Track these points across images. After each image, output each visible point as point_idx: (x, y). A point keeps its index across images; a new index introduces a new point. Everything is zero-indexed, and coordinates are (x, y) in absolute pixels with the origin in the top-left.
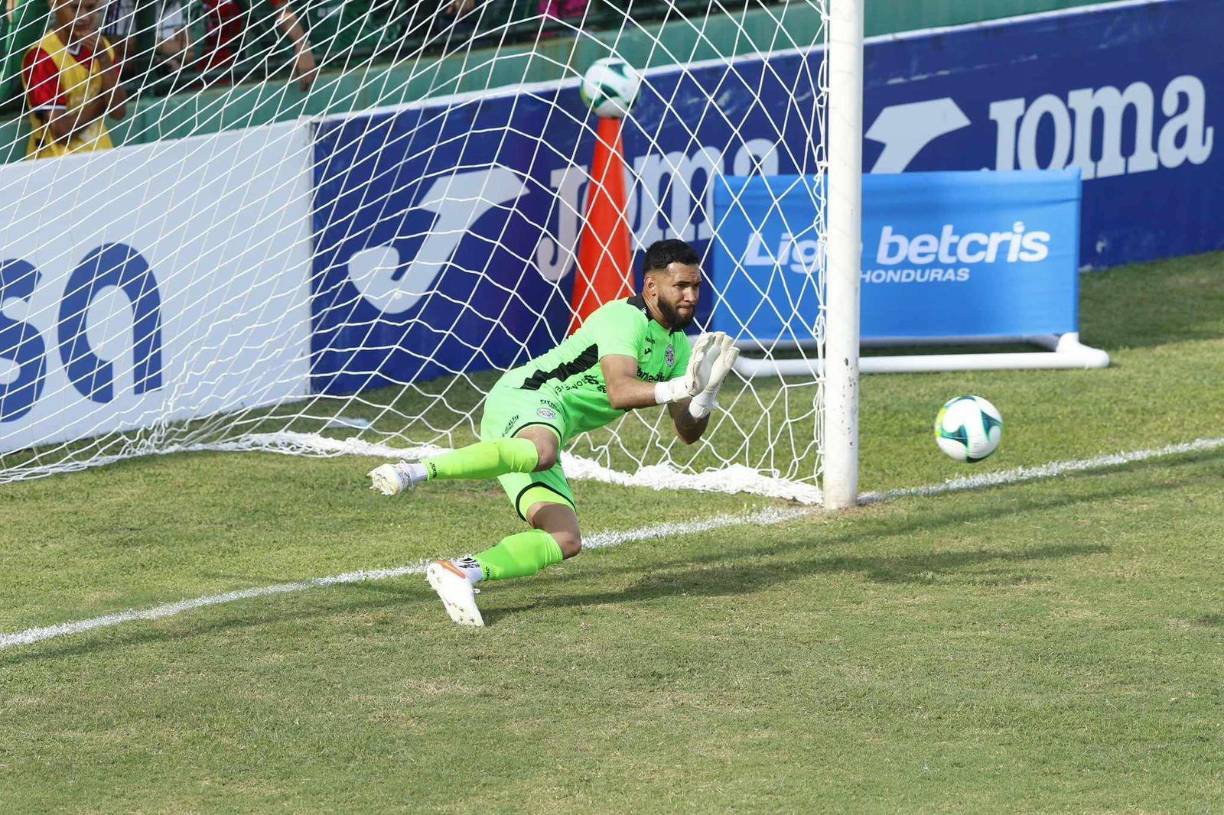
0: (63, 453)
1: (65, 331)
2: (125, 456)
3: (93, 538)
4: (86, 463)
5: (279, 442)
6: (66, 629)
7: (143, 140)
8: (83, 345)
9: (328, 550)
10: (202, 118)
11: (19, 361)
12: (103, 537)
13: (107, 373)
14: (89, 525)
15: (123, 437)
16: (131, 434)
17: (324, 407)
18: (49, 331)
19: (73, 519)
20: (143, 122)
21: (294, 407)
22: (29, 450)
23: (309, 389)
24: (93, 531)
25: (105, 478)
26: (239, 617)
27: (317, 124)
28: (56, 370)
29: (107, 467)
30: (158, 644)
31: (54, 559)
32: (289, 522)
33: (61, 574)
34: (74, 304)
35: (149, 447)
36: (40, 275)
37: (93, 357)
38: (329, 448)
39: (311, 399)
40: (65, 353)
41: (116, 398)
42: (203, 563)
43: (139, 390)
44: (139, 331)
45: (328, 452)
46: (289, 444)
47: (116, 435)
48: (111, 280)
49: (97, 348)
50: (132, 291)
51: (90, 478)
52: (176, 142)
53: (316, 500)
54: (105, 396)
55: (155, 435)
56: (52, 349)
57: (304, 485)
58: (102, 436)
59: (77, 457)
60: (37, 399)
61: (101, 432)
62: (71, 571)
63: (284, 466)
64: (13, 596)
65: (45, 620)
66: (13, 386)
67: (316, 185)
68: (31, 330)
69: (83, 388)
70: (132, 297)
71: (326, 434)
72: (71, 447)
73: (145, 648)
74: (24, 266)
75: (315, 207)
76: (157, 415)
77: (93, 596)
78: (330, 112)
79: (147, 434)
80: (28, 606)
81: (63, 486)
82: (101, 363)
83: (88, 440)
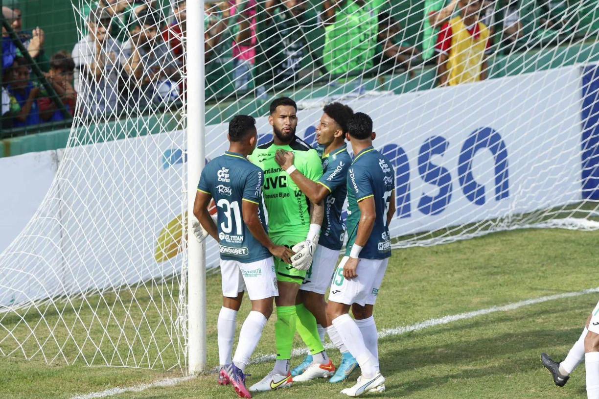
0: (461, 230)
1: (461, 170)
2: (492, 231)
3: (476, 272)
4: (473, 235)
5: (566, 224)
6: (463, 316)
7: (498, 76)
8: (470, 176)
9: (591, 276)
10: (526, 65)
11: (439, 185)
12: (481, 271)
13: (482, 191)
14: (474, 265)
15: (490, 222)
16: (494, 220)
17: (589, 206)
18: (453, 170)
19: (466, 262)
20: (498, 67)
21: (574, 206)
22: (445, 229)
23: (581, 197)
24: (476, 268)
25: (482, 242)
26: (548, 309)
27: (583, 67)
28: (457, 189)
29: (483, 237)
30: (509, 323)
31: (457, 282)
32: (572, 262)
33: (460, 289)
34: (465, 157)
35: (503, 227)
36: (448, 143)
37: (475, 183)
38: (591, 226)
39: (582, 202)
40: (461, 181)
41: (486, 203)
42: (530, 283)
43: (498, 199)
44: (498, 170)
45: (591, 228)
46: (571, 224)
47: (487, 221)
48: (483, 145)
49: (477, 178)
50: (494, 150)
51: (474, 242)
52: (514, 77)
53: (585, 251)
54: (481, 202)
55: (506, 221)
56: (455, 179)
57: (579, 244)
58: (479, 222)
59: (468, 232)
60: (448, 203)
61: (480, 219)
62: (465, 288)
63: (569, 235)
64: (437, 301)
65: (453, 312)
66: (436, 198)
67: (583, 96)
68: (444, 170)
69: (470, 198)
70: (494, 153)
71: (590, 219)
72: (465, 227)
73: (502, 325)
74: (440, 139)
75: (583, 107)
76: (508, 210)
77: (476, 300)
78: (590, 61)
79: (502, 220)
80: (444, 305)
81: (461, 246)
82: (479, 186)
83: (473, 224)
